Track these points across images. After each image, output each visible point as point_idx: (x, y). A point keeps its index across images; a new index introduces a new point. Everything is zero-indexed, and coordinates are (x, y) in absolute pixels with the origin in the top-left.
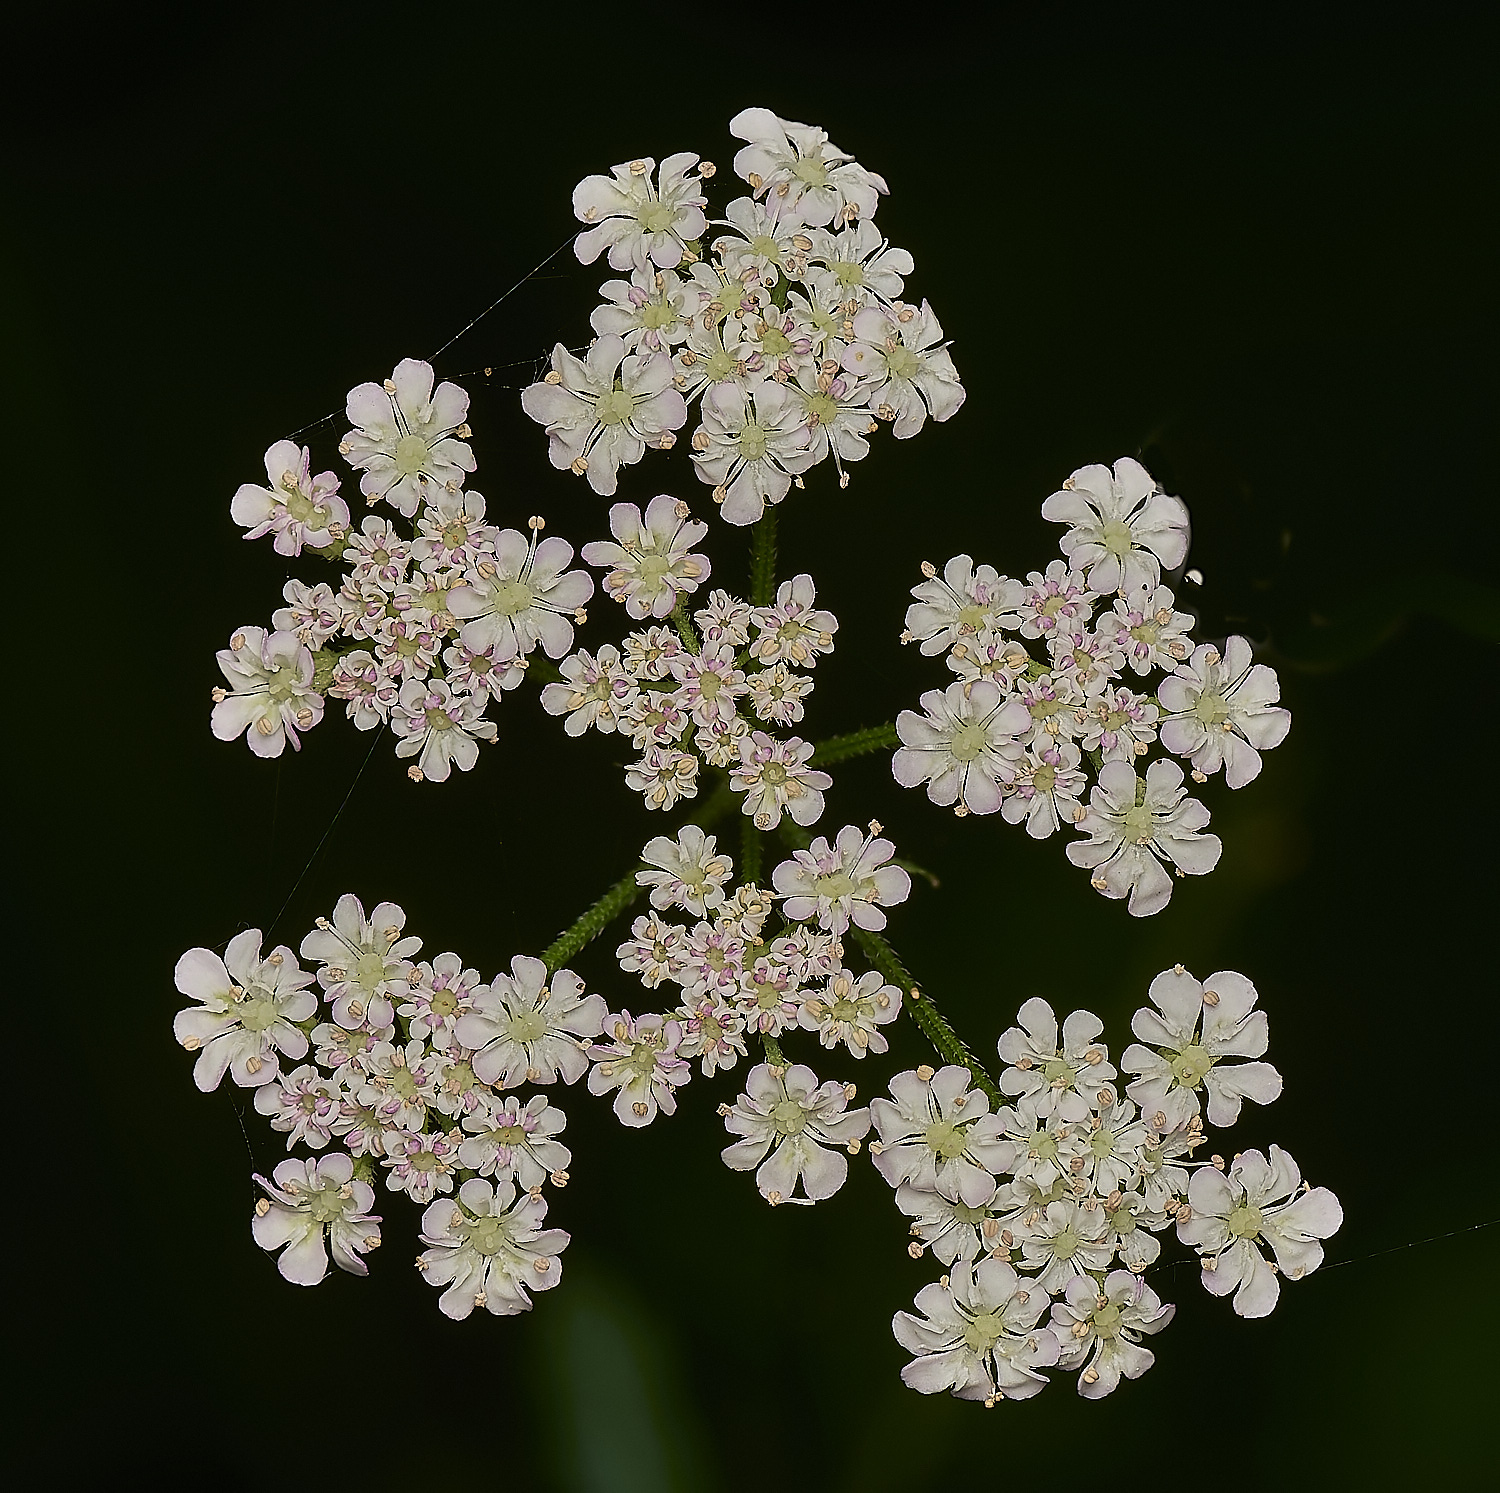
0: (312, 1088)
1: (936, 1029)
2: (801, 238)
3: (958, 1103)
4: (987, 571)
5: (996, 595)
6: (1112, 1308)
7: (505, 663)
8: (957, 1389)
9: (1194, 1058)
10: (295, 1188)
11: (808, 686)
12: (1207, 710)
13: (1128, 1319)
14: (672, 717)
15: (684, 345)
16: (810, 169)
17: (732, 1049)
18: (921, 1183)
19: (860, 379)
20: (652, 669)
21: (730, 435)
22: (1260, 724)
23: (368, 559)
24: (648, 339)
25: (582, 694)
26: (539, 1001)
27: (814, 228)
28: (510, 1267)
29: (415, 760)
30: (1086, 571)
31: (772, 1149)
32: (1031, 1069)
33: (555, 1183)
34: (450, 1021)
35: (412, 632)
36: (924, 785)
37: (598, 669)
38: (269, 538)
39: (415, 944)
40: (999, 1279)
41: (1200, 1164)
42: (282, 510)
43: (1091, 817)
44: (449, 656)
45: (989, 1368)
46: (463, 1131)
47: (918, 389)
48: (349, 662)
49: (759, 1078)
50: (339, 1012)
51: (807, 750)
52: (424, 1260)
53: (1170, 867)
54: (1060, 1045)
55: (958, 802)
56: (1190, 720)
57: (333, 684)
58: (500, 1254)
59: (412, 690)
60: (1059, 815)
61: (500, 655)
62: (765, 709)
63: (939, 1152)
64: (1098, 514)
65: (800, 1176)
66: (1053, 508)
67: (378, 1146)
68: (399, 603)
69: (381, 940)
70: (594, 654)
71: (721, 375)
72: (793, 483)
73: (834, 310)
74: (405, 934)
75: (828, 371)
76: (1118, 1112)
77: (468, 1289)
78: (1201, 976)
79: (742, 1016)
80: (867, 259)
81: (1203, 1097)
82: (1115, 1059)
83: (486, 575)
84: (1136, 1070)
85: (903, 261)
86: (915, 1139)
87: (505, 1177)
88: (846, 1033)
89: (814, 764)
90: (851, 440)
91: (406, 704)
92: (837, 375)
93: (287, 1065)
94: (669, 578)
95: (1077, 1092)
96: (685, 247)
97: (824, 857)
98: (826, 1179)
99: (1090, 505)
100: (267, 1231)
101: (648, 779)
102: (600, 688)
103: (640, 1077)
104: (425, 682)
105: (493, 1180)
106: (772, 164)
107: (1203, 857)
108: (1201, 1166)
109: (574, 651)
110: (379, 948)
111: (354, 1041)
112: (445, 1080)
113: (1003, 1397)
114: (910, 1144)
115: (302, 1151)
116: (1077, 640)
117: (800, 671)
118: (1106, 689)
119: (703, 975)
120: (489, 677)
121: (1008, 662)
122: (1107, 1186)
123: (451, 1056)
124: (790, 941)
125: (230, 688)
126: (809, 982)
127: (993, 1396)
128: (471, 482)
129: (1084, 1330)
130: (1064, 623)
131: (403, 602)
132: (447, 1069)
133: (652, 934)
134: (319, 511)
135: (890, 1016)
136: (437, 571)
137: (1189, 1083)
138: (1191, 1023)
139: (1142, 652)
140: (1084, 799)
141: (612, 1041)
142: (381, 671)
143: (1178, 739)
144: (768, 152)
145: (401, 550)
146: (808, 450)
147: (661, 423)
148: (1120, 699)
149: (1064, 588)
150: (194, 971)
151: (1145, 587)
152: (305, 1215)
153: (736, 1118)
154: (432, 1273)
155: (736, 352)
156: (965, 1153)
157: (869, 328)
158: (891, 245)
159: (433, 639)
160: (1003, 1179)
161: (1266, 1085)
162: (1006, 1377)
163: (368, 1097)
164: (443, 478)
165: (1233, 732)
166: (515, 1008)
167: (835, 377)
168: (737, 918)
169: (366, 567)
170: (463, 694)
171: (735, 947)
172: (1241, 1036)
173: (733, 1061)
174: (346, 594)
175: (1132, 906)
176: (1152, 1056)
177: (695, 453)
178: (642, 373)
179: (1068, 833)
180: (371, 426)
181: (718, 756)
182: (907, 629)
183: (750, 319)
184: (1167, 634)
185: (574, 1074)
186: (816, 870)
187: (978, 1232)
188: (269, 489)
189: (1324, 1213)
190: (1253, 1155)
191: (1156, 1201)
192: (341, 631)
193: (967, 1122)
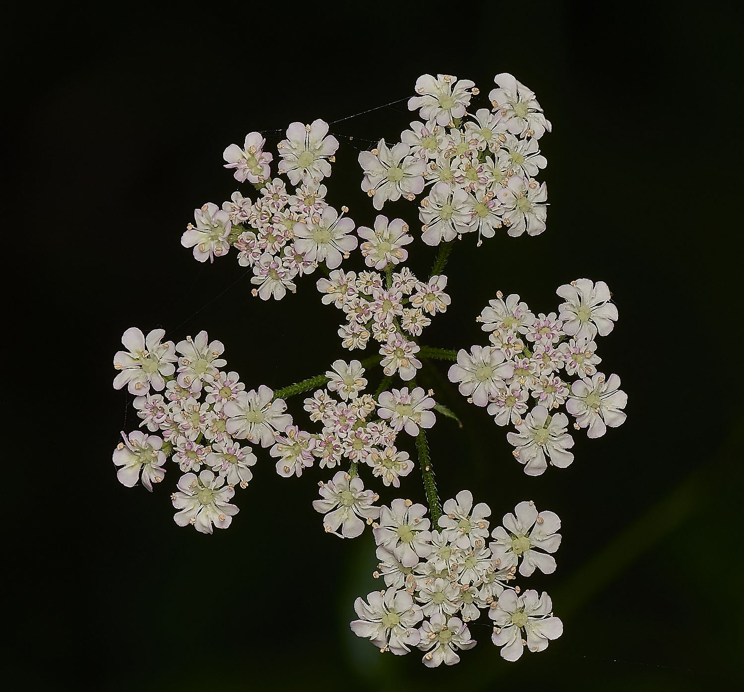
0: (158, 405)
1: (430, 486)
2: (503, 136)
3: (416, 521)
4: (524, 305)
5: (523, 317)
6: (448, 632)
7: (309, 262)
8: (371, 639)
9: (523, 542)
10: (135, 444)
11: (428, 323)
12: (591, 400)
13: (454, 639)
14: (366, 313)
15: (434, 160)
16: (520, 109)
17: (335, 460)
18: (389, 547)
19: (502, 204)
20: (366, 289)
21: (438, 206)
22: (613, 415)
23: (270, 196)
24: (421, 152)
25: (335, 288)
26: (265, 408)
27: (511, 134)
28: (209, 513)
29: (257, 287)
30: (564, 322)
31: (335, 509)
32: (454, 519)
33: (241, 486)
34: (224, 401)
35: (275, 233)
36: (458, 383)
37: (345, 280)
38: (234, 170)
39: (223, 363)
40: (405, 601)
41: (510, 587)
42: (244, 161)
43: (523, 425)
44: (287, 250)
45: (387, 636)
46: (212, 449)
47: (525, 218)
48: (245, 235)
49: (340, 477)
50: (181, 378)
51: (417, 349)
52: (175, 495)
53: (548, 459)
54: (470, 514)
55: (470, 396)
56: (582, 402)
57: (237, 242)
58: (208, 506)
59: (267, 257)
60: (510, 419)
61: (307, 258)
62: (406, 325)
63: (401, 538)
64: (580, 301)
65: (342, 524)
66: (562, 291)
67: (175, 440)
68: (274, 219)
69: (211, 355)
70: (346, 273)
71: (445, 179)
72: (457, 236)
73: (503, 171)
74: (220, 357)
75: (489, 195)
76: (483, 551)
77: (188, 515)
78: (540, 509)
79: (344, 448)
80: (528, 155)
81: (520, 560)
82: (490, 530)
83: (314, 222)
84: (497, 537)
85: (543, 162)
86: (393, 529)
87: (222, 475)
88: (385, 473)
89: (417, 356)
90: (488, 228)
91: (262, 262)
92: (493, 199)
93: (152, 392)
94: (388, 254)
95: (468, 537)
96: (452, 120)
97: (404, 396)
98: (353, 530)
99: (579, 296)
100: (119, 457)
101: (348, 334)
102: (343, 288)
103: (293, 456)
104: (274, 256)
105: (217, 474)
106: (505, 100)
107: (564, 461)
108: (509, 588)
109: (338, 268)
110: (209, 359)
111: (183, 392)
112: (212, 424)
113: (389, 650)
114: (390, 530)
115: (145, 430)
116: (547, 350)
117: (428, 315)
118: (550, 375)
119: (335, 424)
120: (301, 265)
121: (515, 346)
122: (465, 581)
123: (219, 415)
124: (376, 425)
125: (196, 226)
126: (377, 445)
127: (384, 648)
128: (325, 181)
129: (433, 636)
130: (545, 340)
131: (276, 219)
132: (214, 421)
133: (322, 399)
134: (259, 167)
135: (404, 474)
136: (296, 212)
137: (517, 552)
138: (528, 528)
139: (573, 365)
140: (523, 416)
141: (287, 437)
142: (257, 244)
143: (573, 408)
144: (506, 94)
145: (285, 198)
146: (468, 225)
147: (411, 188)
148: (555, 381)
149: (552, 325)
150: (132, 337)
151: (586, 339)
152: (137, 457)
153: (325, 490)
154: (177, 502)
155: (455, 172)
156: (411, 543)
157: (515, 184)
158: (540, 154)
159: (283, 240)
160: (423, 560)
161: (549, 566)
162: (393, 642)
163: (178, 418)
164: (314, 174)
165: (599, 413)
166: (253, 406)
167: (492, 199)
168: (359, 407)
169: (268, 199)
170: (287, 268)
171: (352, 418)
172: (546, 541)
173: (333, 465)
174: (256, 206)
175: (526, 469)
176: (506, 534)
177: (421, 207)
178: (411, 165)
179: (511, 427)
180: (294, 141)
181: (379, 337)
182: (481, 316)
183: (466, 161)
184: (587, 362)
185: (267, 444)
186: (399, 400)
187: (405, 578)
188: (243, 150)
189: (555, 629)
190: (534, 592)
191: (484, 595)
192: (248, 221)
193: (417, 530)
